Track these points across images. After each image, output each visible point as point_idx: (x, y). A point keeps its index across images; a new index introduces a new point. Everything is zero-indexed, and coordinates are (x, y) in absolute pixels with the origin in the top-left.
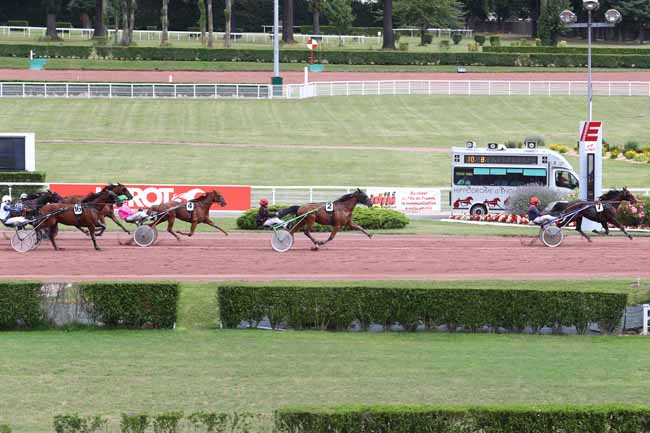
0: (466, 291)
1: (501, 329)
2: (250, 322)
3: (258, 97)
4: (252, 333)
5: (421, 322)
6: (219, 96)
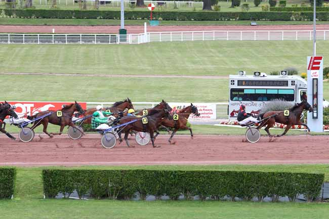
0: (212, 172)
1: (237, 198)
2: (64, 194)
3: (110, 43)
4: (65, 202)
5: (181, 193)
6: (83, 42)
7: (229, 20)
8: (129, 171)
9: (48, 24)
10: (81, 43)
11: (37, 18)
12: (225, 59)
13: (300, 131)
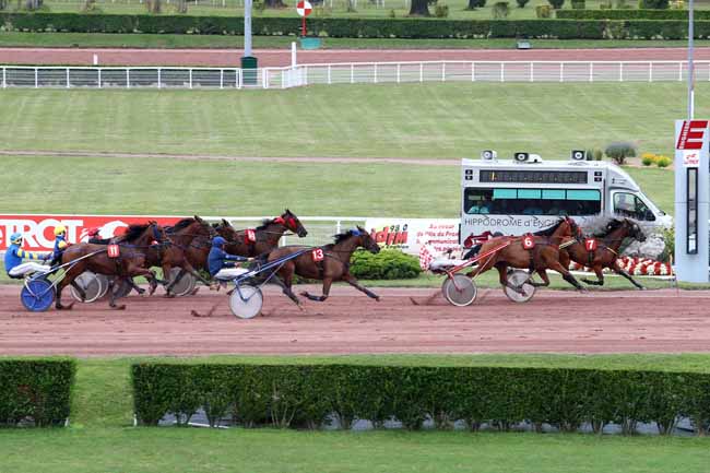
0: (494, 370)
1: (547, 426)
2: (178, 417)
3: (222, 87)
4: (181, 432)
5: (428, 415)
6: (164, 85)
7: (470, 37)
8: (317, 367)
9: (81, 44)
10: (159, 86)
11: (59, 31)
12: (472, 122)
13: (661, 280)
